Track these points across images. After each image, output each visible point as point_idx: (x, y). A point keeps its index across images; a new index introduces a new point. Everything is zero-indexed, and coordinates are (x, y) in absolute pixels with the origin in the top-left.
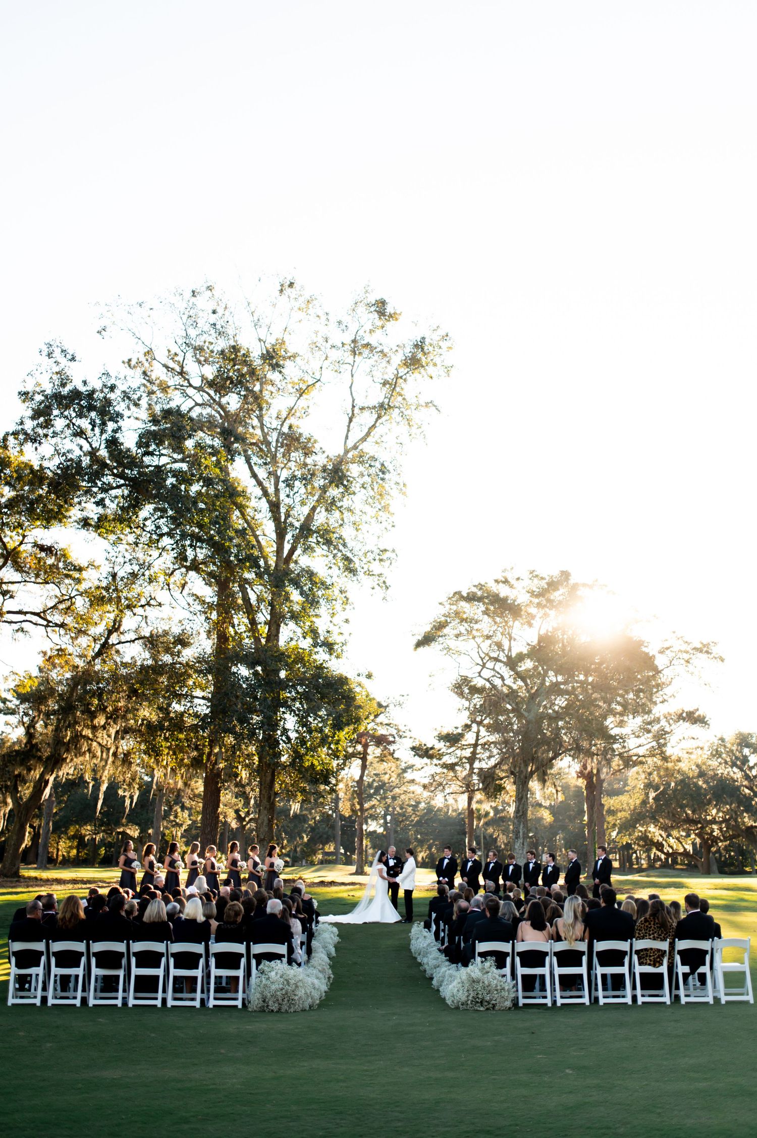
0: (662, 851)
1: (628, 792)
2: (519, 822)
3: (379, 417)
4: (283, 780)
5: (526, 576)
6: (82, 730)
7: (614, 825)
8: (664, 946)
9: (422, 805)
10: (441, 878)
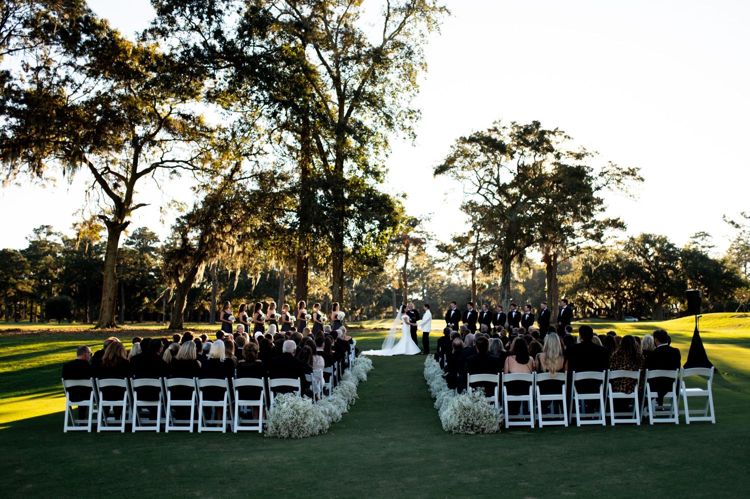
0: (592, 308)
1: (572, 272)
2: (505, 288)
3: (407, 16)
4: (348, 265)
5: (509, 126)
6: (216, 235)
7: (563, 292)
8: (636, 375)
9: (446, 283)
10: (449, 324)
